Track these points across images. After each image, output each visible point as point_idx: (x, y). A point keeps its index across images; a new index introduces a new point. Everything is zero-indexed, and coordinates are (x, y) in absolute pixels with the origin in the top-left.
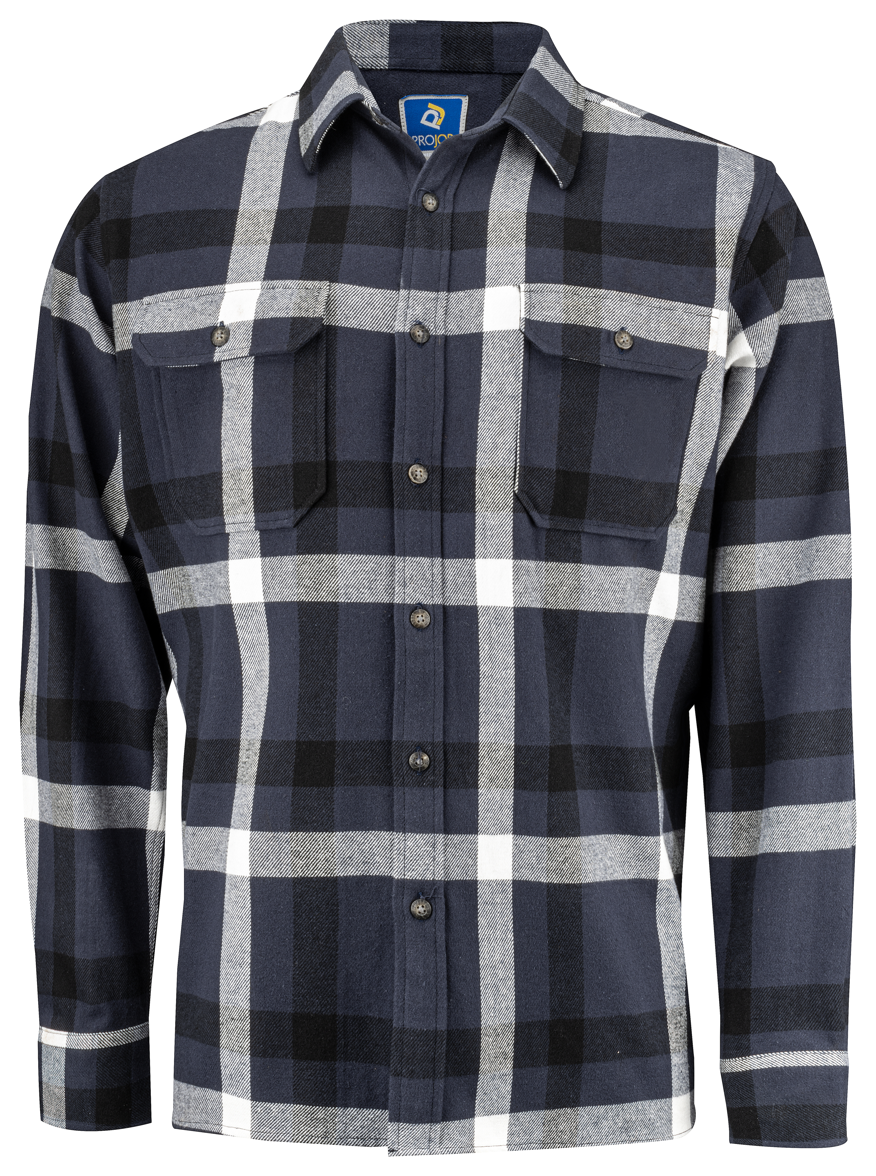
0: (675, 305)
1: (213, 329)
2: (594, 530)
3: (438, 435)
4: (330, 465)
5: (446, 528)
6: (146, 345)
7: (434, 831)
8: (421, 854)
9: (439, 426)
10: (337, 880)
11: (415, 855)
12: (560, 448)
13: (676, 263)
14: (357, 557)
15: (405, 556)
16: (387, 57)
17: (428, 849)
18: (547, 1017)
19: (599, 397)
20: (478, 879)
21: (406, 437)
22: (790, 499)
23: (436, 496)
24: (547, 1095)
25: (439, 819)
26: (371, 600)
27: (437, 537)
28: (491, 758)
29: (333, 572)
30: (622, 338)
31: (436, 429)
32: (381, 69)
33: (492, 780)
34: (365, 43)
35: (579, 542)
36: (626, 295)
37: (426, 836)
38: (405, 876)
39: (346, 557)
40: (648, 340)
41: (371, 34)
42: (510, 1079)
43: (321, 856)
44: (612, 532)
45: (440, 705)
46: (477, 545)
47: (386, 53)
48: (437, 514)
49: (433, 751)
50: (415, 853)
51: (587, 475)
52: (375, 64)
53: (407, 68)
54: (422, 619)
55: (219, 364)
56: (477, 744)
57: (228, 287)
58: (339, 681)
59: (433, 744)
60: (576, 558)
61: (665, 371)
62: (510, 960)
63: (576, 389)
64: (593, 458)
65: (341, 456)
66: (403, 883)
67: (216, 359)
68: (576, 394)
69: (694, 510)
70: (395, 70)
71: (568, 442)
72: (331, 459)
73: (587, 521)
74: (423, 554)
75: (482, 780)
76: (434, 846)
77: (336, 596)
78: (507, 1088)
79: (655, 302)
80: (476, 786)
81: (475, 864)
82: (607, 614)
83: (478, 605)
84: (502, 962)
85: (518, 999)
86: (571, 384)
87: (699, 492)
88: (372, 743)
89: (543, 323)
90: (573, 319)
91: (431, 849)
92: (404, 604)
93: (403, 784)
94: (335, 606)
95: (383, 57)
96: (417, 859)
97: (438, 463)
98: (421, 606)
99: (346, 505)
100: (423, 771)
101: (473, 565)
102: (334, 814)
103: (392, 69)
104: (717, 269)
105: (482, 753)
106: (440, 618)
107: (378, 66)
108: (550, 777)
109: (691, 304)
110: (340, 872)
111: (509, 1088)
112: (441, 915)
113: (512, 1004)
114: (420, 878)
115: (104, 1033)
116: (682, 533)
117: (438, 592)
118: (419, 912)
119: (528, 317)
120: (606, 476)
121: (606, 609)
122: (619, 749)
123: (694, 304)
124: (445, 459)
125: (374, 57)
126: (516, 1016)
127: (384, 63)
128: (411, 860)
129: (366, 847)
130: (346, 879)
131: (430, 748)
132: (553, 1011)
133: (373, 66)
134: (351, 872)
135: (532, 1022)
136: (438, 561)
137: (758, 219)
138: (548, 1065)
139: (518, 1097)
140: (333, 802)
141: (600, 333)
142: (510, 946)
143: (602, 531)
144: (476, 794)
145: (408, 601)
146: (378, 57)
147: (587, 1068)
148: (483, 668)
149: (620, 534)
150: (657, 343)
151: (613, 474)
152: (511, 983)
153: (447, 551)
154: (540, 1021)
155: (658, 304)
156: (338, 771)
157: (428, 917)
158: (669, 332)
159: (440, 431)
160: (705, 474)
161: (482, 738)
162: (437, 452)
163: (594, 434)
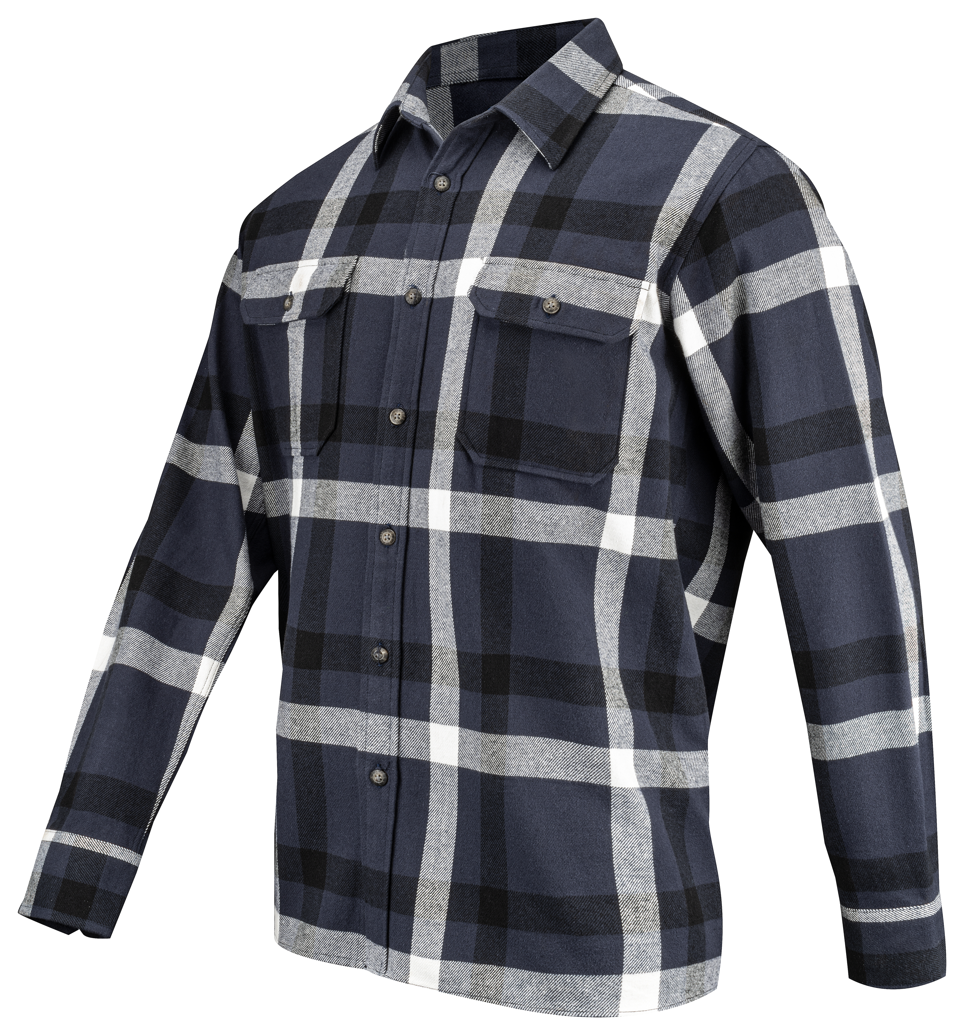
0: (607, 276)
1: (285, 297)
2: (527, 469)
3: (416, 385)
4: (339, 407)
5: (415, 462)
6: (247, 308)
7: (390, 714)
8: (379, 732)
9: (417, 377)
10: (321, 746)
11: (374, 732)
12: (494, 398)
13: (622, 239)
14: (349, 484)
15: (379, 484)
16: (477, 69)
17: (385, 728)
18: (478, 883)
19: (530, 354)
20: (431, 761)
21: (391, 386)
22: (803, 459)
23: (410, 435)
24: (476, 949)
25: (394, 704)
26: (356, 519)
27: (407, 469)
28: (442, 659)
29: (334, 495)
30: (549, 304)
31: (415, 379)
32: (473, 81)
33: (443, 678)
34: (461, 60)
35: (513, 480)
36: (564, 266)
37: (383, 717)
38: (366, 749)
39: (342, 483)
40: (577, 306)
41: (465, 50)
42: (443, 929)
43: (311, 726)
44: (547, 473)
45: (397, 610)
46: (431, 477)
47: (476, 65)
48: (408, 450)
49: (392, 648)
50: (374, 731)
51: (521, 422)
52: (469, 77)
53: (492, 78)
54: (386, 537)
55: (287, 324)
56: (431, 646)
57: (301, 263)
58: (330, 584)
59: (392, 642)
60: (510, 493)
61: (588, 334)
62: (453, 831)
63: (510, 347)
64: (526, 407)
65: (349, 401)
66: (364, 755)
67: (283, 321)
68: (509, 351)
69: (645, 459)
70: (484, 80)
71: (502, 392)
72: (341, 402)
73: (522, 462)
74: (393, 483)
75: (435, 677)
76: (390, 726)
77: (335, 514)
78: (439, 936)
79: (590, 272)
80: (428, 680)
81: (428, 747)
82: (538, 544)
83: (429, 528)
84: (447, 832)
85: (455, 863)
86: (505, 343)
87: (648, 443)
88: (350, 637)
89: (489, 291)
90: (513, 288)
91: (387, 728)
92: (376, 524)
93: (367, 672)
94: (333, 522)
95: (474, 69)
96: (376, 736)
97: (414, 407)
98: (389, 527)
99: (346, 441)
100: (382, 663)
101: (427, 494)
102: (320, 692)
103: (482, 80)
104: (651, 243)
105: (434, 655)
106: (403, 538)
107: (471, 79)
108: (482, 680)
109: (623, 276)
110: (324, 740)
111: (442, 936)
112: (393, 784)
113: (450, 867)
114: (378, 752)
115: (81, 836)
116: (635, 480)
117: (403, 516)
118: (377, 780)
119: (477, 285)
120: (538, 424)
121: (536, 539)
122: (556, 663)
123: (626, 275)
124: (420, 404)
125: (468, 71)
126: (452, 876)
127: (475, 75)
128: (371, 737)
129: (342, 721)
130: (328, 746)
131: (389, 645)
132: (483, 879)
133: (467, 79)
134: (332, 741)
135: (465, 884)
136: (406, 489)
137: (712, 200)
138: (478, 923)
139: (449, 947)
140: (320, 682)
141: (532, 299)
142: (454, 820)
143: (536, 471)
144: (429, 688)
145: (380, 522)
146: (471, 70)
147: (511, 933)
148: (432, 582)
149: (554, 475)
150: (586, 309)
151: (545, 423)
152: (452, 850)
153: (413, 482)
154: (472, 885)
155: (592, 274)
156: (324, 658)
157: (383, 785)
158: (598, 300)
159: (418, 381)
160: (650, 426)
161: (434, 642)
162: (414, 398)
163: (526, 387)
